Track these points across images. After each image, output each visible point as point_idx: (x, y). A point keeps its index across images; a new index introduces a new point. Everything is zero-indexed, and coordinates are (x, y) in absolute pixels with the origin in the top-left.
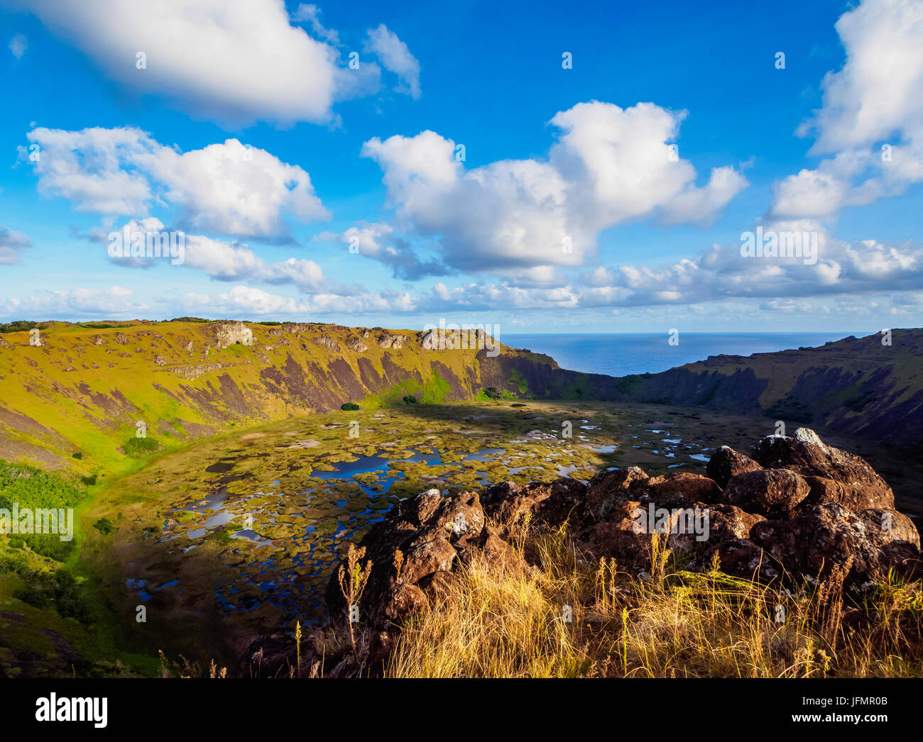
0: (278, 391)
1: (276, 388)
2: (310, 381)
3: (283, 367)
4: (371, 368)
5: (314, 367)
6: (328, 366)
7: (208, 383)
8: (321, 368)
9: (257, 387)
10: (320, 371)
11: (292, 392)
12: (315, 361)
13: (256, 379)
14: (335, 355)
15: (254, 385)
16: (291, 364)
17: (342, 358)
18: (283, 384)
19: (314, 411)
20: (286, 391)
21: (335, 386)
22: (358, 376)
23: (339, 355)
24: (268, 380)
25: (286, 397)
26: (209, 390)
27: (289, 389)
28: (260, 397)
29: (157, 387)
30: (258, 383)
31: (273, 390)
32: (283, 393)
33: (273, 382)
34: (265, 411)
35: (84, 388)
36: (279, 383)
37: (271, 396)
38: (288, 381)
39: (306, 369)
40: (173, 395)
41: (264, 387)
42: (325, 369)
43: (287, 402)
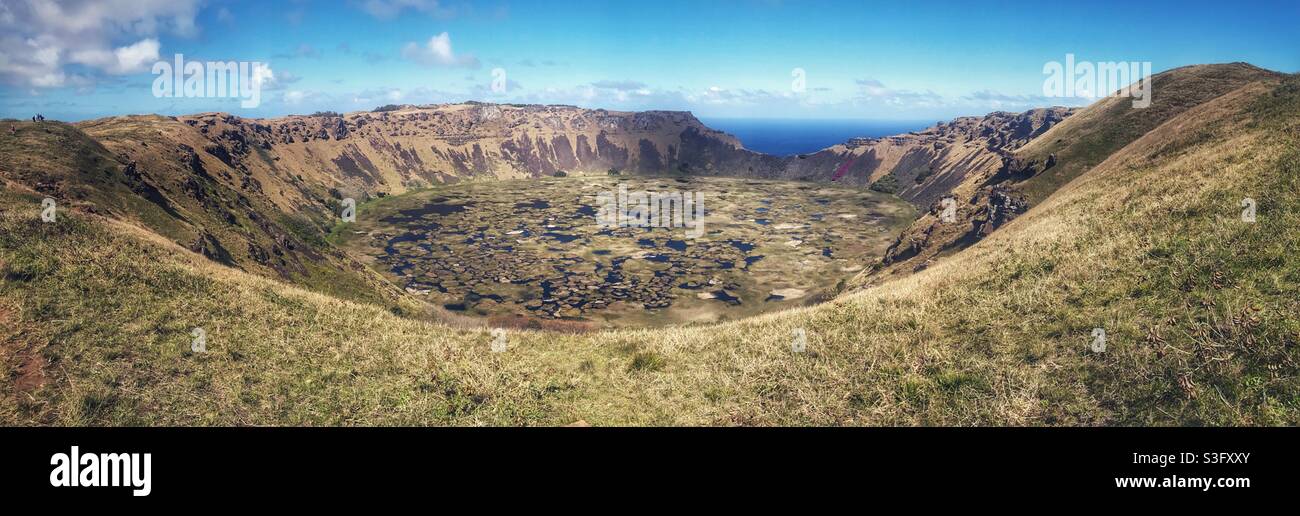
0: (510, 158)
1: (509, 156)
2: (535, 153)
3: (518, 141)
4: (586, 143)
5: (540, 142)
6: (552, 142)
7: (466, 150)
8: (546, 142)
9: (495, 155)
10: (545, 145)
11: (519, 160)
12: (543, 137)
13: (497, 149)
14: (560, 132)
15: (494, 153)
16: (525, 138)
17: (565, 135)
18: (515, 154)
19: (530, 176)
20: (515, 158)
21: (552, 158)
22: (574, 149)
23: (564, 132)
24: (506, 150)
25: (514, 163)
26: (465, 154)
27: (518, 158)
28: (495, 162)
29: (434, 149)
30: (498, 152)
31: (506, 157)
32: (513, 160)
33: (509, 152)
34: (496, 173)
35: (398, 146)
36: (512, 153)
37: (505, 162)
38: (519, 151)
39: (534, 142)
40: (441, 154)
41: (501, 155)
42: (549, 143)
43: (514, 167)
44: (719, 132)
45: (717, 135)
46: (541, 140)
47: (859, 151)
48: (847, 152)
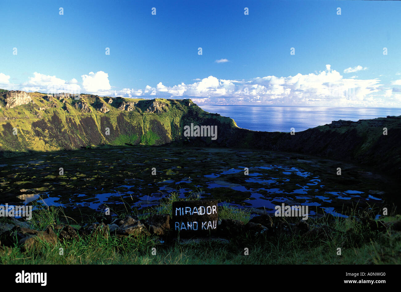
0: (42, 135)
1: (41, 134)
2: (66, 130)
4: (109, 123)
5: (69, 121)
6: (80, 121)
8: (75, 122)
9: (28, 132)
10: (74, 125)
11: (51, 137)
12: (72, 118)
13: (29, 128)
14: (86, 114)
15: (27, 131)
16: (55, 119)
17: (91, 116)
18: (47, 131)
20: (48, 135)
21: (82, 134)
22: (99, 128)
23: (89, 114)
24: (37, 128)
25: (47, 139)
27: (50, 135)
28: (29, 139)
30: (30, 130)
31: (38, 134)
32: (45, 137)
33: (40, 130)
36: (44, 131)
37: (37, 138)
38: (50, 130)
39: (64, 122)
41: (33, 133)
42: (78, 122)
43: (46, 142)
44: (216, 115)
45: (214, 117)
46: (70, 119)
47: (343, 131)
48: (329, 131)
